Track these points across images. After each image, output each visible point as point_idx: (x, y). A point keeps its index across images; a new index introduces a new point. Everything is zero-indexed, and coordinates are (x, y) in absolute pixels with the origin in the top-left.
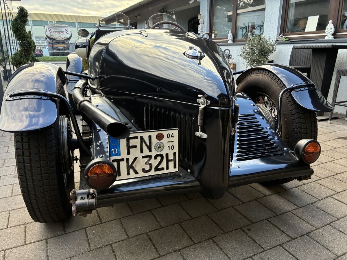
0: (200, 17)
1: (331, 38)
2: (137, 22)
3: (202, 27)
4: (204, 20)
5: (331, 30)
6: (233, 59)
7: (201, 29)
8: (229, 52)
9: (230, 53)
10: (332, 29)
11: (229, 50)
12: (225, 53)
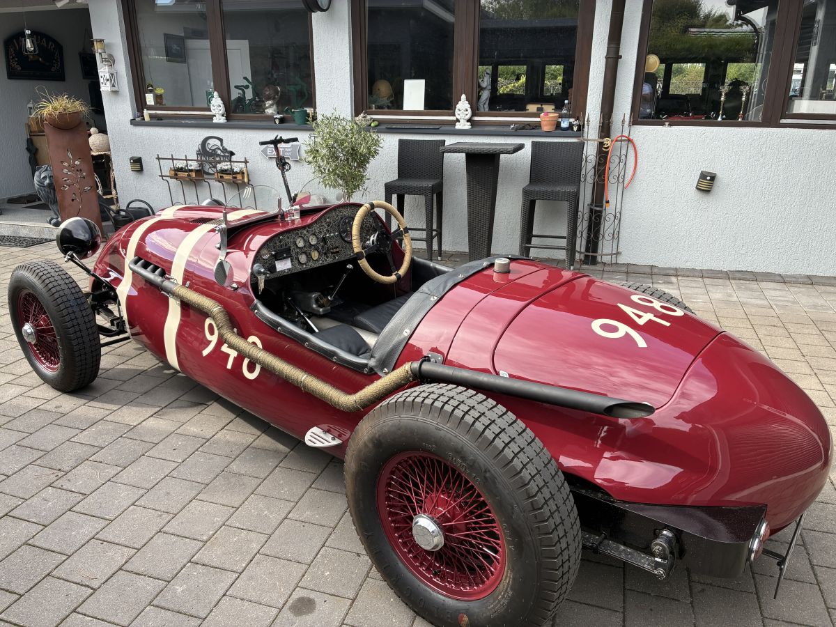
0: (101, 48)
1: (467, 126)
3: (112, 75)
5: (466, 113)
6: (246, 162)
7: (111, 80)
8: (219, 145)
9: (224, 145)
10: (467, 110)
11: (221, 140)
12: (209, 146)
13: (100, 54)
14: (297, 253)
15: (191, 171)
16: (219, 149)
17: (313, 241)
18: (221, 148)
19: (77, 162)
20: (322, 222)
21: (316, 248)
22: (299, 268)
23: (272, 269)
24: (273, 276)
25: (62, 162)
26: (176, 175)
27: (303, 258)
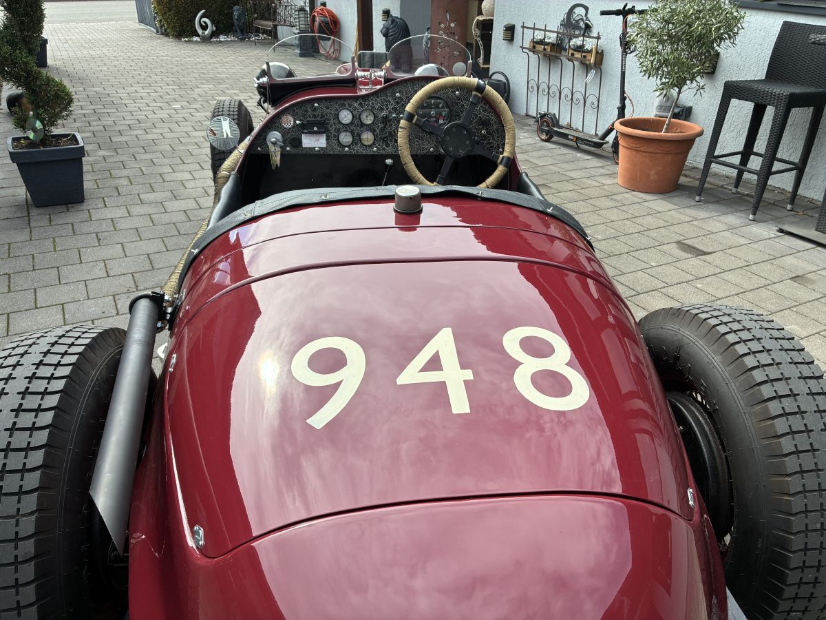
6: (598, 38)
8: (584, 15)
9: (589, 16)
11: (586, 9)
12: (574, 16)
14: (339, 131)
15: (548, 44)
16: (582, 19)
17: (368, 119)
18: (585, 19)
19: (452, 25)
20: (387, 96)
21: (370, 128)
22: (337, 150)
23: (297, 142)
24: (295, 151)
25: (440, 23)
26: (534, 47)
27: (346, 138)
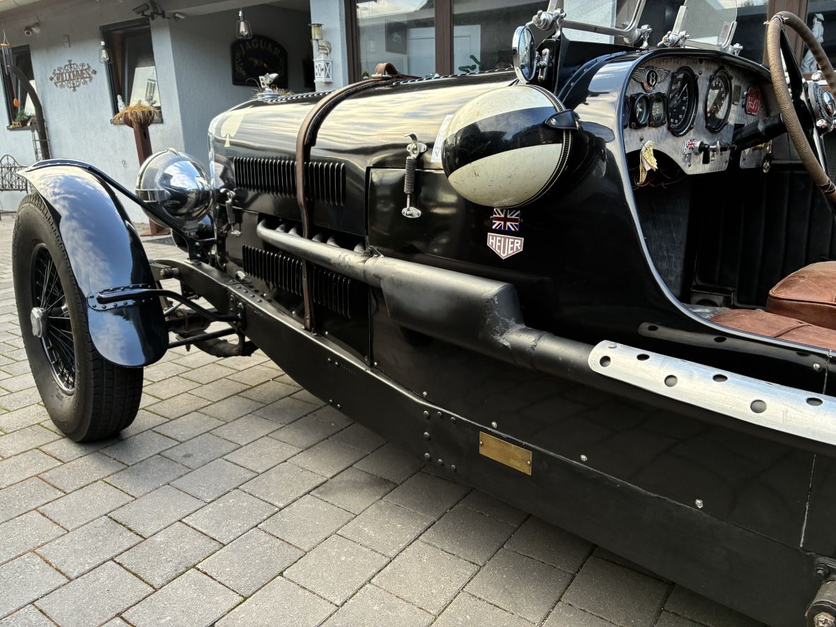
0: (319, 34)
2: (27, 47)
3: (328, 64)
4: (328, 43)
7: (326, 70)
13: (317, 40)
